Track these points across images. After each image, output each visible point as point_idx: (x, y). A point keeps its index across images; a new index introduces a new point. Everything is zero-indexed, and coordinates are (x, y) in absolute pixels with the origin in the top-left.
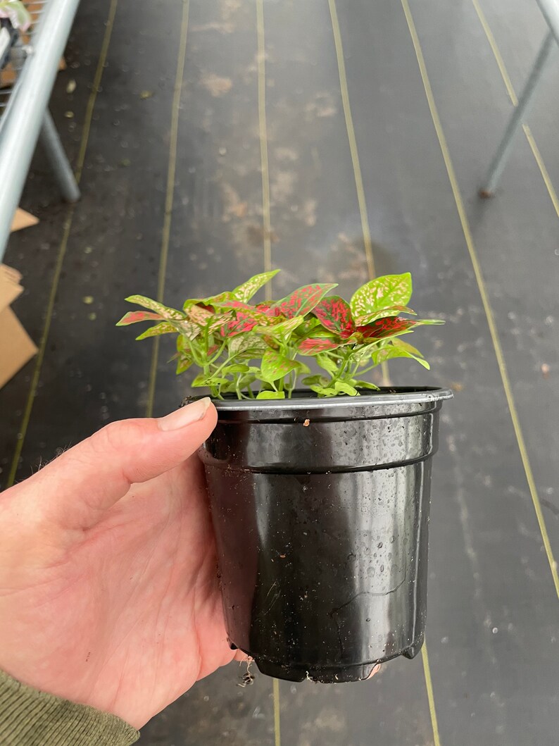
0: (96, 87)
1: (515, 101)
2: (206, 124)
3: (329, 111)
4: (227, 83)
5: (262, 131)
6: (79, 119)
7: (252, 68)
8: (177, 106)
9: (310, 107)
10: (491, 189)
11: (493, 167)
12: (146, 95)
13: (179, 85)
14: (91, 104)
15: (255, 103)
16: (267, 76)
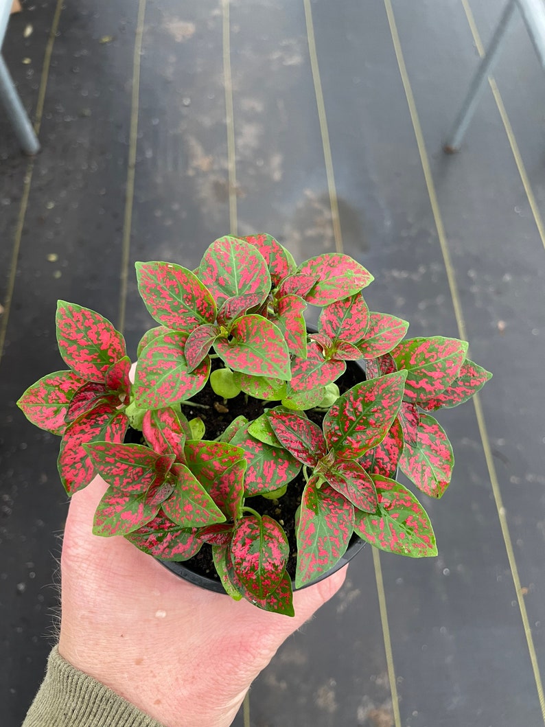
0: (54, 31)
1: (482, 53)
2: (169, 72)
3: (295, 60)
4: (190, 28)
5: (227, 80)
6: (37, 66)
7: (216, 12)
8: (138, 52)
9: (276, 55)
10: (456, 145)
11: (458, 121)
12: (106, 39)
13: (141, 29)
14: (49, 49)
15: (220, 49)
16: (231, 22)
